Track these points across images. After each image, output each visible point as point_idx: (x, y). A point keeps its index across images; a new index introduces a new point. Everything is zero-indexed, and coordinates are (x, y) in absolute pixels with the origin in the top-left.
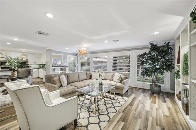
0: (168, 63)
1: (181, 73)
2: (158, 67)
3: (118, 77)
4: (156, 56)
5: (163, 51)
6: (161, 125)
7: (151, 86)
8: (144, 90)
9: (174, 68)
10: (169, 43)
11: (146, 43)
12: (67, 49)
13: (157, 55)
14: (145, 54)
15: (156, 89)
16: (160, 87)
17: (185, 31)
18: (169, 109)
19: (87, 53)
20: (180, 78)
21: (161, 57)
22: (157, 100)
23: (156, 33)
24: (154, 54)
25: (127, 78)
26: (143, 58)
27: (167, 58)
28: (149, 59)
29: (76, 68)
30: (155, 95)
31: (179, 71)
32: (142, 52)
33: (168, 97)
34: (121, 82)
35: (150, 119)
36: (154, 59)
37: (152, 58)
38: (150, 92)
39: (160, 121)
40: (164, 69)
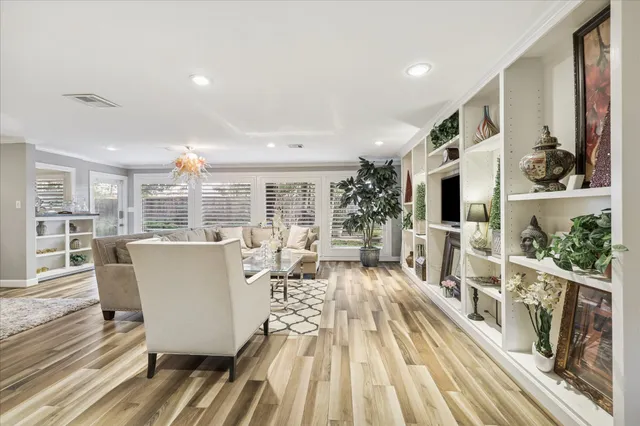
0: (393, 202)
1: (413, 218)
2: (375, 209)
3: (301, 236)
4: (370, 186)
5: (385, 179)
6: (396, 301)
7: (363, 251)
8: (348, 264)
9: (400, 210)
10: (392, 161)
11: (352, 156)
12: (111, 149)
13: (373, 185)
14: (351, 181)
15: (372, 255)
16: (378, 251)
17: (420, 147)
18: (399, 282)
19: (202, 171)
20: (411, 228)
21: (381, 188)
22: (377, 275)
23: (379, 143)
24: (368, 182)
25: (316, 238)
26: (348, 190)
27: (390, 192)
28: (359, 194)
29: (125, 221)
30: (370, 268)
31: (410, 214)
32: (345, 176)
33: (391, 269)
34: (308, 247)
35: (380, 299)
36: (368, 193)
37: (364, 191)
38: (361, 265)
39: (394, 298)
40: (386, 214)
